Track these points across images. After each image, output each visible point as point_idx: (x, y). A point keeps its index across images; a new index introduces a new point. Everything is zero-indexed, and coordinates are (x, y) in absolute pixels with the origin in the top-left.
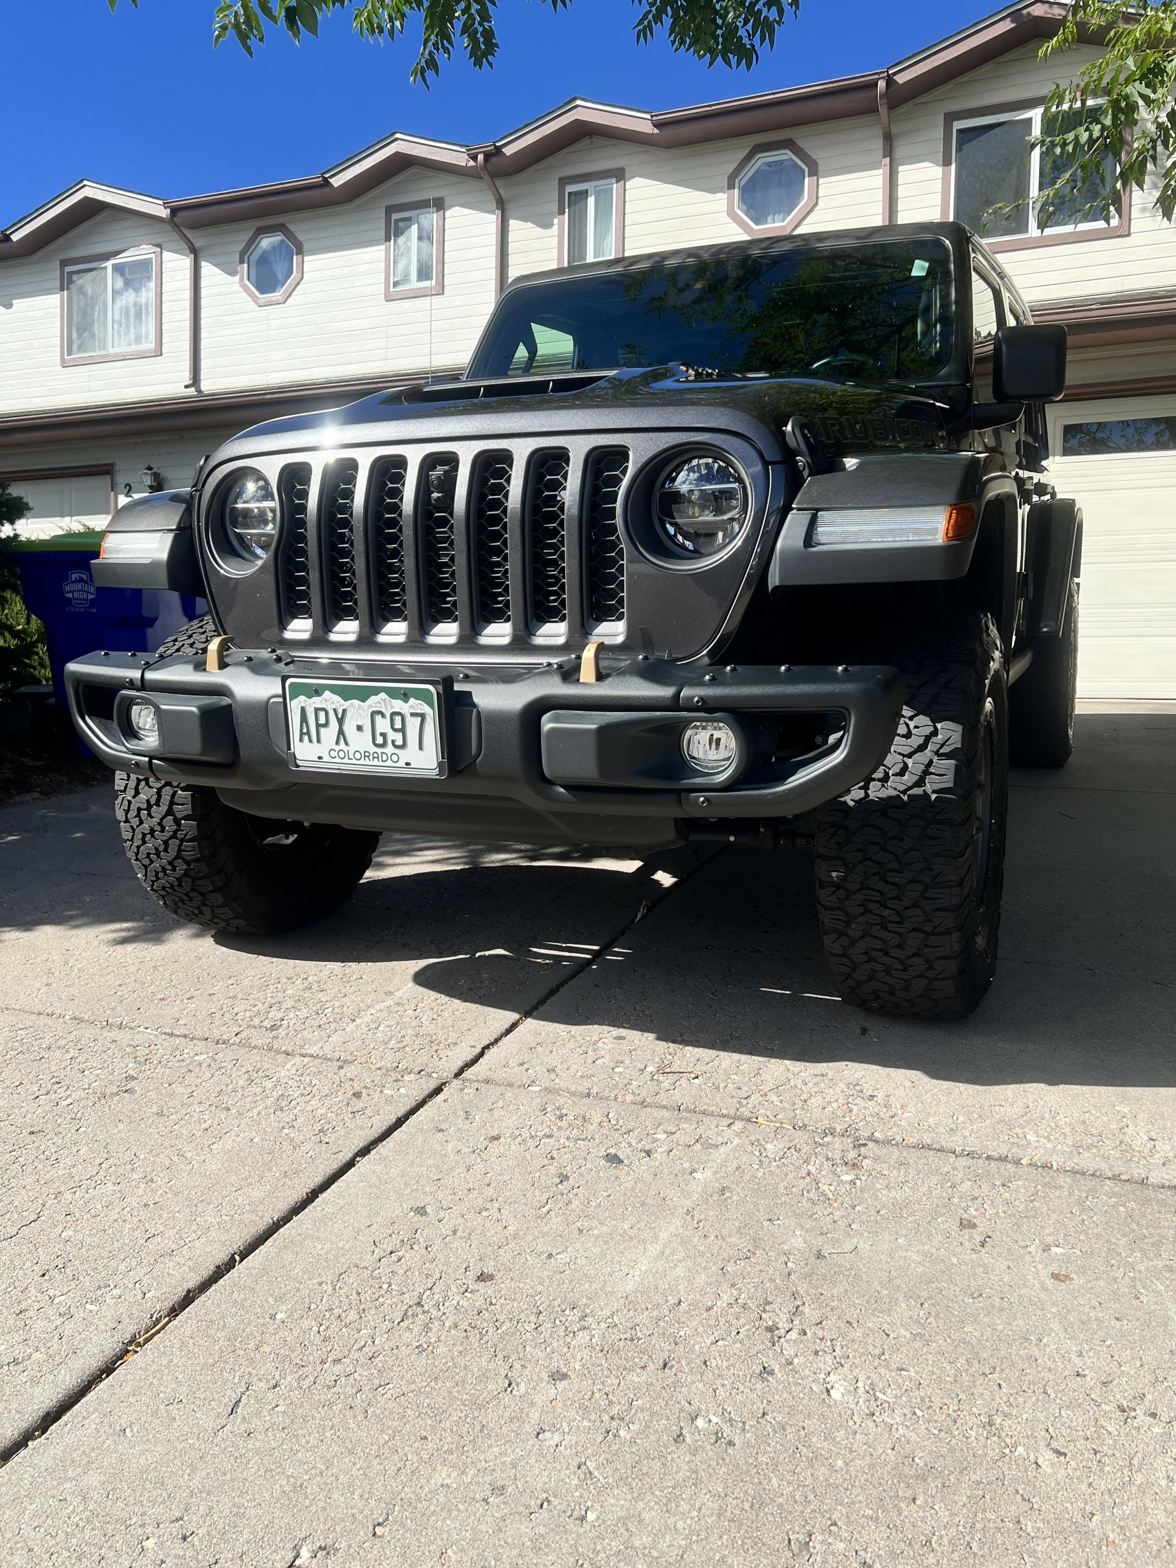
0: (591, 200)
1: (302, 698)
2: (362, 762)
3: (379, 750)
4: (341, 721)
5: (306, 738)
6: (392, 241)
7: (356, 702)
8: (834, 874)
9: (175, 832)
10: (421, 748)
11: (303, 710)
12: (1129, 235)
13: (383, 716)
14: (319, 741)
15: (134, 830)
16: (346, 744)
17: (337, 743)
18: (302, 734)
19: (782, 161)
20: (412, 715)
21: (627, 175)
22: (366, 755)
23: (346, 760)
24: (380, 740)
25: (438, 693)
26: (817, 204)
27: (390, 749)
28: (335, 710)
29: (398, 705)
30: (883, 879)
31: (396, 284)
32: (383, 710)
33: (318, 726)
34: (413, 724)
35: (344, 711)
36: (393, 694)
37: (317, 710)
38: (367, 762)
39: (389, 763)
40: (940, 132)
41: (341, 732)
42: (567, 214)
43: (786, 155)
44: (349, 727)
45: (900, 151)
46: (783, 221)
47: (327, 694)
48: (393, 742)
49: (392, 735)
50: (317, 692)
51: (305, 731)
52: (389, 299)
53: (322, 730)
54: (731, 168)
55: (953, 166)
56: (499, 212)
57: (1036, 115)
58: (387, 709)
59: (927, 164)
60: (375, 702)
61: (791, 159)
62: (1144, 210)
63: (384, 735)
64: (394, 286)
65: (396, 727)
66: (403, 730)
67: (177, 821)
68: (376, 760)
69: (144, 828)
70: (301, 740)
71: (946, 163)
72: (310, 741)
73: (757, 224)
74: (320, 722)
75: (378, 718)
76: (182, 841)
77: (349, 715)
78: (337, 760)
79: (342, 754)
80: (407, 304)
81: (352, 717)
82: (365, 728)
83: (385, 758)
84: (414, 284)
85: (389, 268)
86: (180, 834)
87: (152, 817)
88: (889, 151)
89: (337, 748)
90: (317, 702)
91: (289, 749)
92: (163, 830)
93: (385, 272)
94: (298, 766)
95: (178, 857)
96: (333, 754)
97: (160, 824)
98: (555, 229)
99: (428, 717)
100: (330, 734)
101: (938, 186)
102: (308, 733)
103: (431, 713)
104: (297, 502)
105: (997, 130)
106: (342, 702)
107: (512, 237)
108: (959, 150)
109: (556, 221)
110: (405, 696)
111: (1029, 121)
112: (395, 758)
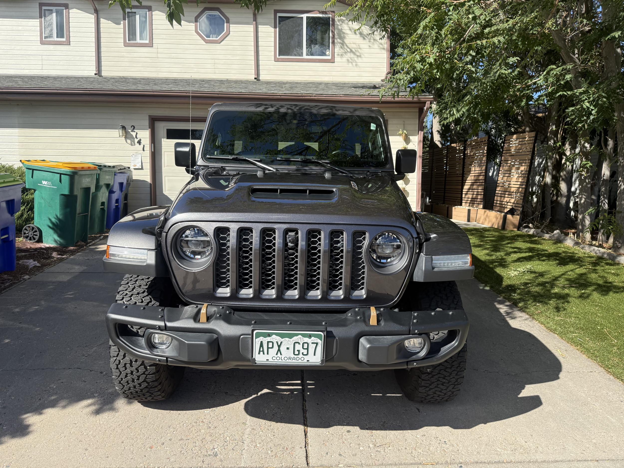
0: (137, 17)
1: (261, 338)
2: (288, 361)
3: (296, 356)
4: (279, 346)
5: (262, 353)
6: (43, 18)
7: (287, 339)
8: (428, 370)
9: (144, 372)
10: (314, 355)
11: (262, 342)
12: (334, 62)
13: (299, 344)
14: (268, 354)
15: (121, 373)
16: (281, 354)
17: (277, 354)
18: (260, 351)
19: (215, 15)
20: (312, 343)
21: (153, 9)
22: (290, 358)
23: (280, 360)
24: (297, 353)
25: (324, 335)
26: (229, 34)
27: (301, 355)
28: (277, 342)
29: (306, 340)
30: (445, 371)
31: (46, 37)
32: (299, 342)
33: (268, 348)
34: (313, 346)
35: (281, 342)
36: (304, 335)
37: (268, 342)
38: (290, 361)
39: (300, 361)
40: (273, 16)
41: (279, 350)
42: (127, 21)
43: (217, 13)
44: (283, 348)
45: (259, 19)
46: (217, 38)
47: (274, 336)
48: (303, 353)
49: (302, 351)
50: (269, 335)
51: (261, 350)
52: (42, 43)
53: (270, 350)
54: (196, 14)
55: (278, 29)
56: (96, 15)
57: (305, 16)
58: (301, 341)
59: (268, 26)
60: (295, 339)
61: (219, 15)
62: (338, 55)
63: (299, 351)
64: (45, 39)
65: (304, 348)
66: (307, 349)
67: (146, 368)
68: (294, 360)
69: (128, 371)
70: (259, 353)
71: (275, 27)
72: (264, 354)
73: (207, 37)
74: (269, 347)
75: (297, 345)
76: (147, 375)
77: (283, 344)
78: (276, 360)
79: (278, 358)
80: (52, 47)
81: (284, 345)
82: (290, 349)
83: (298, 359)
84: (55, 38)
85: (42, 30)
86: (146, 373)
87: (132, 367)
88: (255, 19)
89: (276, 356)
90: (269, 339)
91: (252, 357)
92: (138, 371)
93: (40, 31)
94: (256, 363)
95: (144, 381)
96: (274, 358)
97: (136, 369)
98: (122, 26)
99: (319, 344)
100: (273, 352)
101: (273, 35)
102: (263, 351)
103: (320, 343)
104: (221, 242)
105: (292, 19)
106: (281, 339)
107: (102, 25)
108: (279, 24)
109: (122, 22)
110: (310, 336)
111: (302, 18)
112: (302, 359)
